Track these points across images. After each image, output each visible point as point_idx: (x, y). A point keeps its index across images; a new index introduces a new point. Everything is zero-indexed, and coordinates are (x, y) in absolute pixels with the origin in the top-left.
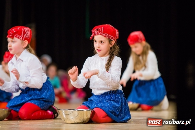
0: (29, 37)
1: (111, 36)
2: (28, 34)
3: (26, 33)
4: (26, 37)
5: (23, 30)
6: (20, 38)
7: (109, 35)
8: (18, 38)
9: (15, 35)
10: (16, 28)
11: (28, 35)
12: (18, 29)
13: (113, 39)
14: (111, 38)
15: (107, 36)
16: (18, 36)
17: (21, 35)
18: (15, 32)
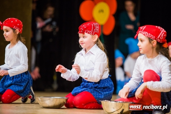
0: (98, 31)
1: (151, 36)
2: (97, 28)
3: (95, 28)
4: (95, 32)
5: (92, 25)
6: (90, 33)
7: (148, 34)
8: (89, 33)
9: (86, 31)
10: (86, 24)
11: (97, 30)
12: (88, 25)
13: (153, 38)
14: (151, 37)
15: (147, 34)
16: (88, 31)
17: (91, 31)
18: (85, 27)
